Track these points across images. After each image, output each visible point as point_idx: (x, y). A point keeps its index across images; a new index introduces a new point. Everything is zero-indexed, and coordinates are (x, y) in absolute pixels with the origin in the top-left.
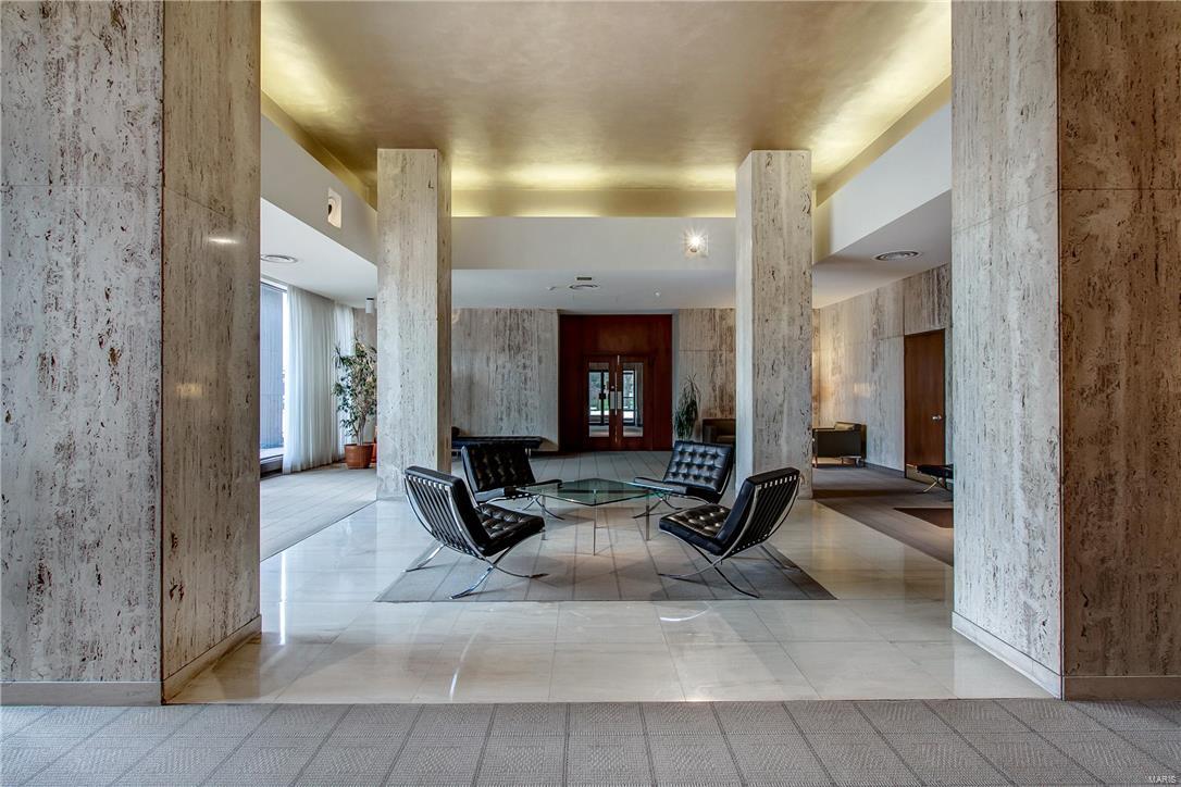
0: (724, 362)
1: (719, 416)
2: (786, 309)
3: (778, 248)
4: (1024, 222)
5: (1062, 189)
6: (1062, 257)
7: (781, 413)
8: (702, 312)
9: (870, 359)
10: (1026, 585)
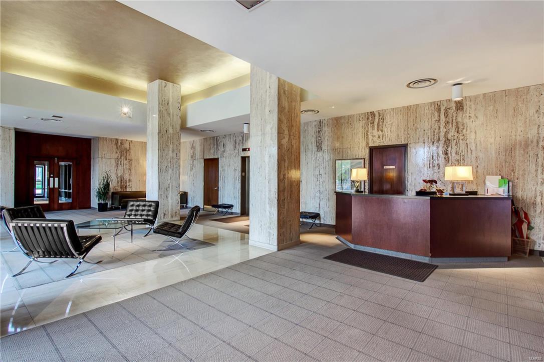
0: (122, 164)
1: (120, 190)
2: (171, 146)
3: (169, 122)
4: (269, 138)
5: (278, 133)
6: (278, 149)
7: (169, 187)
8: (111, 140)
9: (189, 167)
10: (269, 227)
